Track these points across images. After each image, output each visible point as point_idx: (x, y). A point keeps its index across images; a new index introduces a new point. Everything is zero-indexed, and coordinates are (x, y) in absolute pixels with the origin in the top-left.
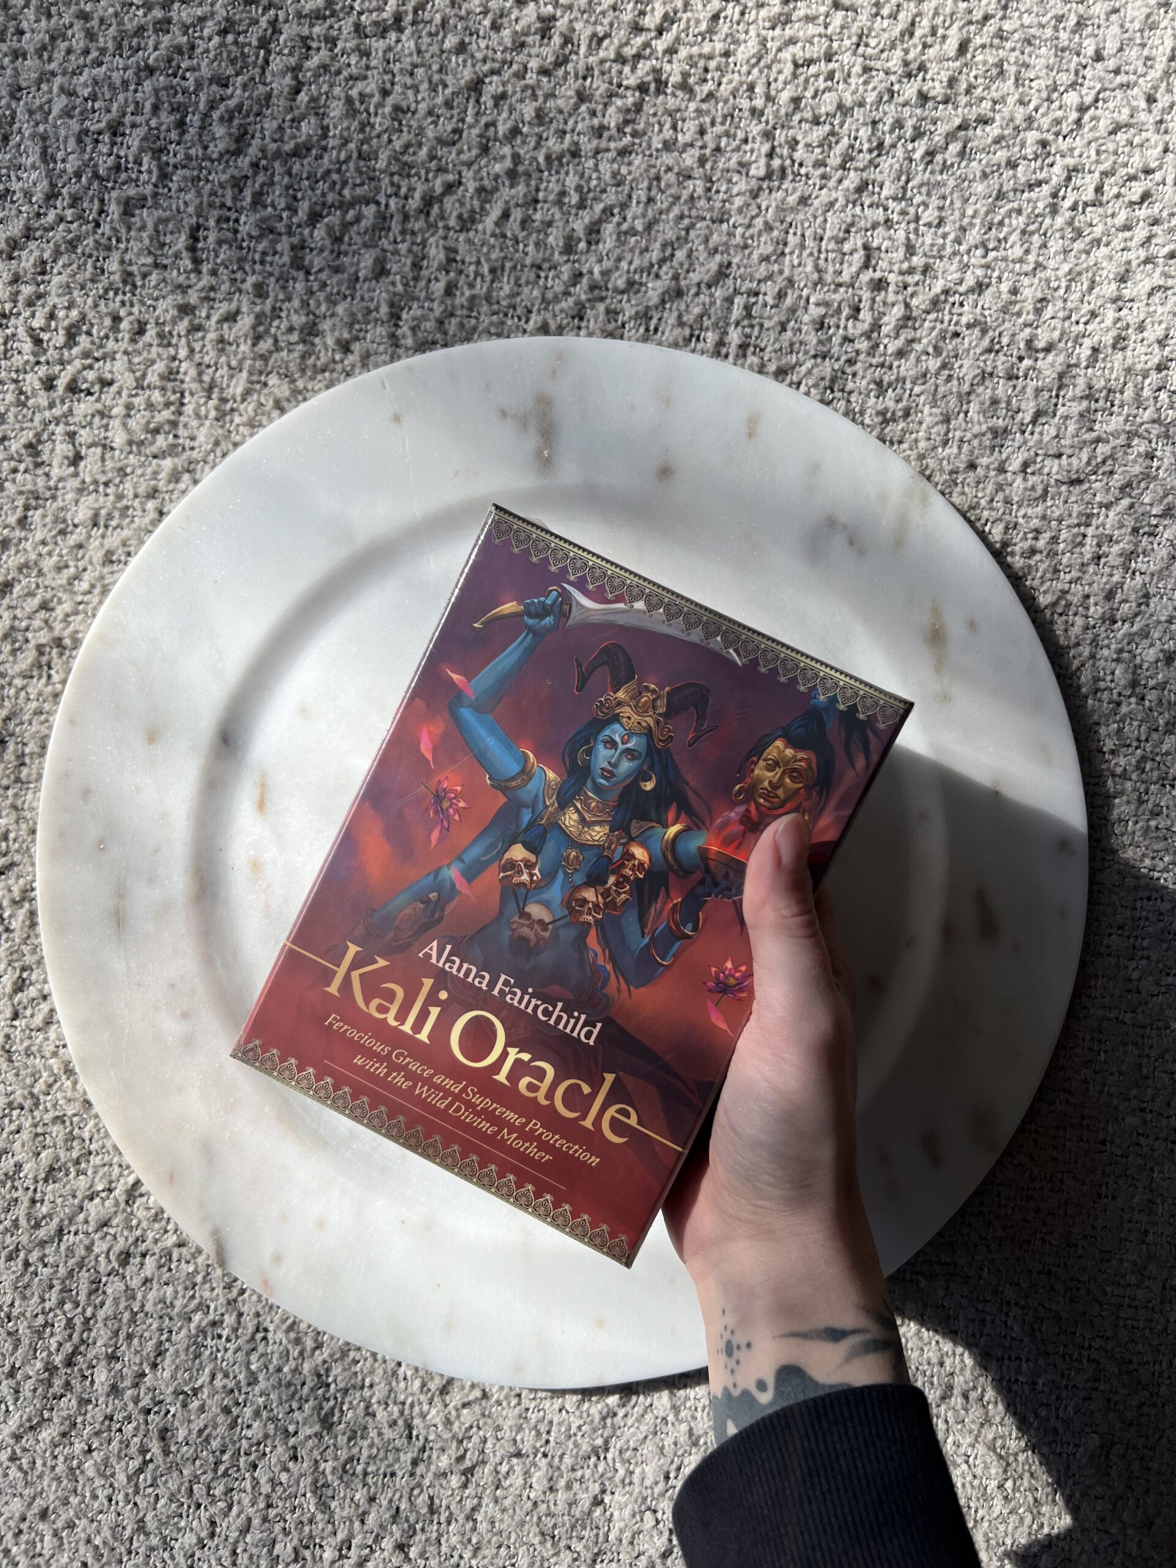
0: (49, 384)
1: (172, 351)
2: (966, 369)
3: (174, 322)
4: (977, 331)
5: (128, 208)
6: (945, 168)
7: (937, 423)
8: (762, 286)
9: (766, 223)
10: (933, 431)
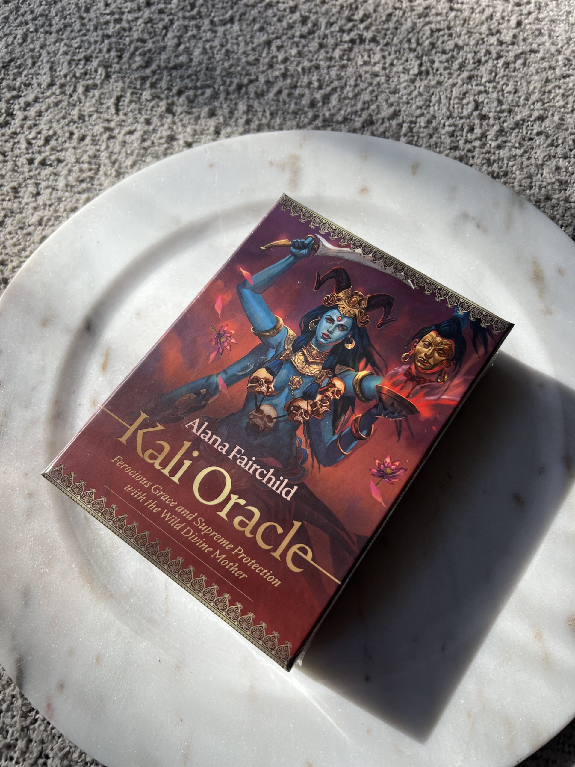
0: (31, 162)
1: (98, 147)
2: (540, 154)
3: (101, 135)
4: (543, 137)
5: (87, 89)
6: (515, 70)
7: (524, 178)
8: (419, 120)
9: (419, 92)
10: (522, 182)
